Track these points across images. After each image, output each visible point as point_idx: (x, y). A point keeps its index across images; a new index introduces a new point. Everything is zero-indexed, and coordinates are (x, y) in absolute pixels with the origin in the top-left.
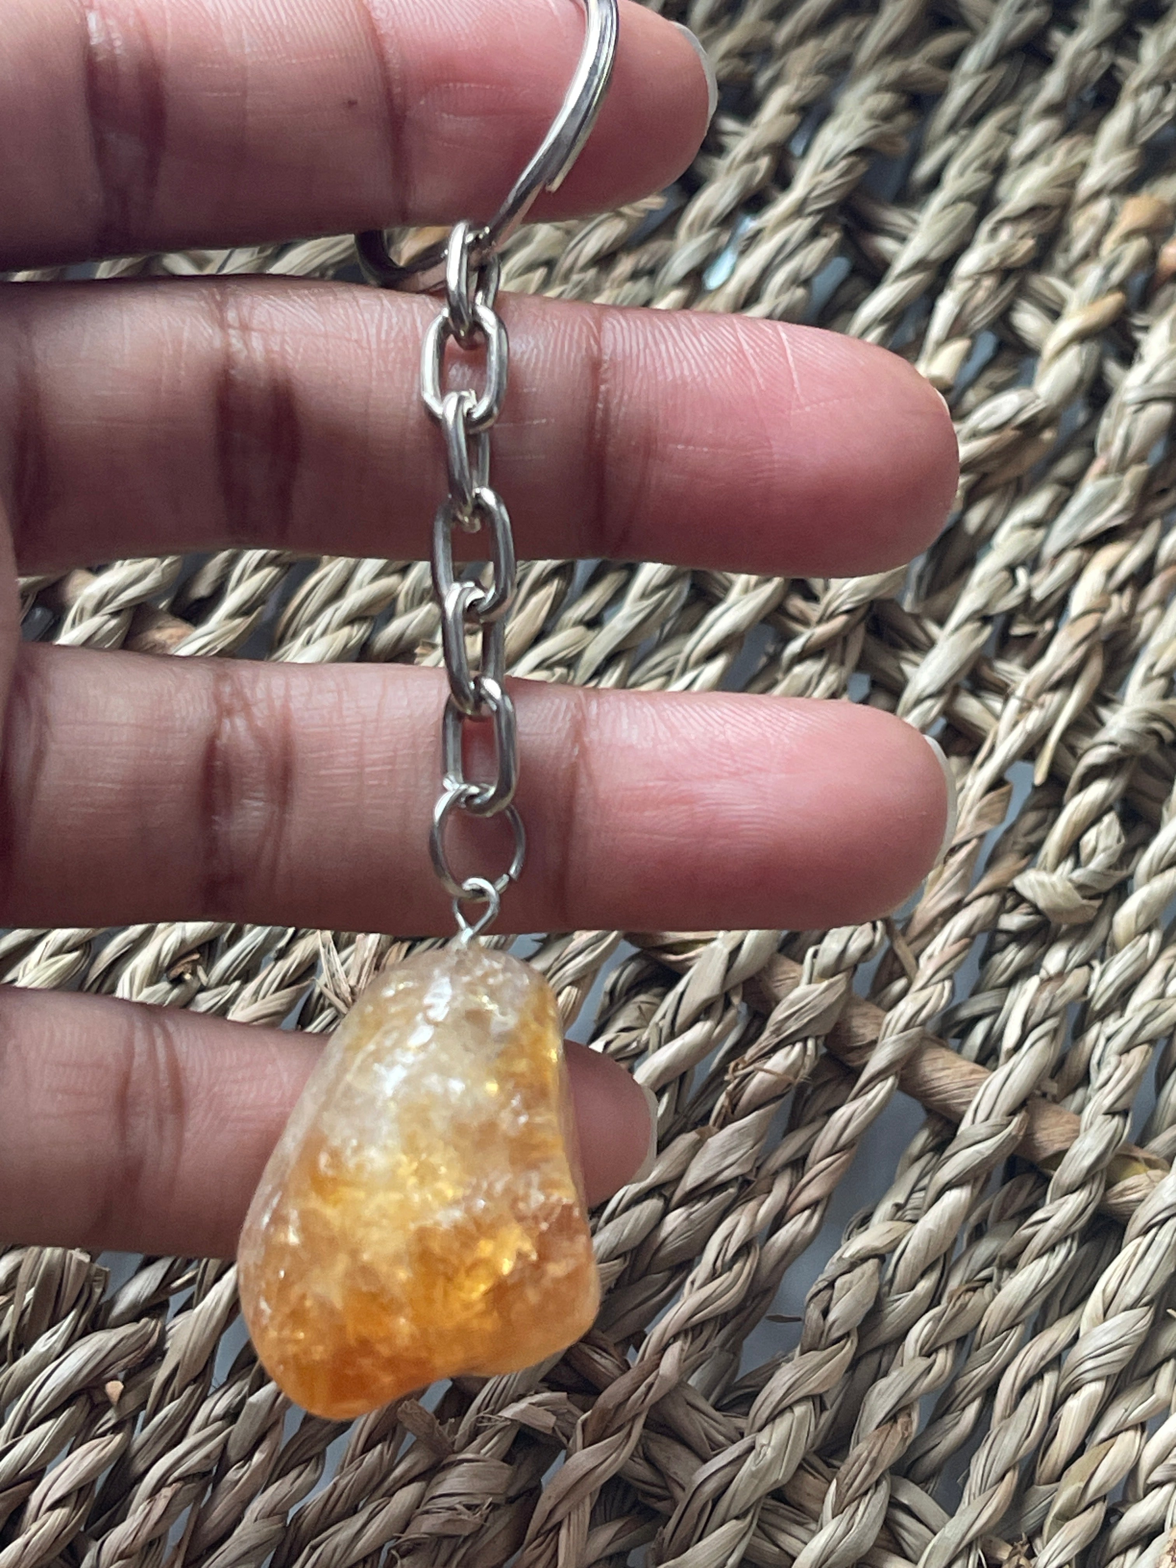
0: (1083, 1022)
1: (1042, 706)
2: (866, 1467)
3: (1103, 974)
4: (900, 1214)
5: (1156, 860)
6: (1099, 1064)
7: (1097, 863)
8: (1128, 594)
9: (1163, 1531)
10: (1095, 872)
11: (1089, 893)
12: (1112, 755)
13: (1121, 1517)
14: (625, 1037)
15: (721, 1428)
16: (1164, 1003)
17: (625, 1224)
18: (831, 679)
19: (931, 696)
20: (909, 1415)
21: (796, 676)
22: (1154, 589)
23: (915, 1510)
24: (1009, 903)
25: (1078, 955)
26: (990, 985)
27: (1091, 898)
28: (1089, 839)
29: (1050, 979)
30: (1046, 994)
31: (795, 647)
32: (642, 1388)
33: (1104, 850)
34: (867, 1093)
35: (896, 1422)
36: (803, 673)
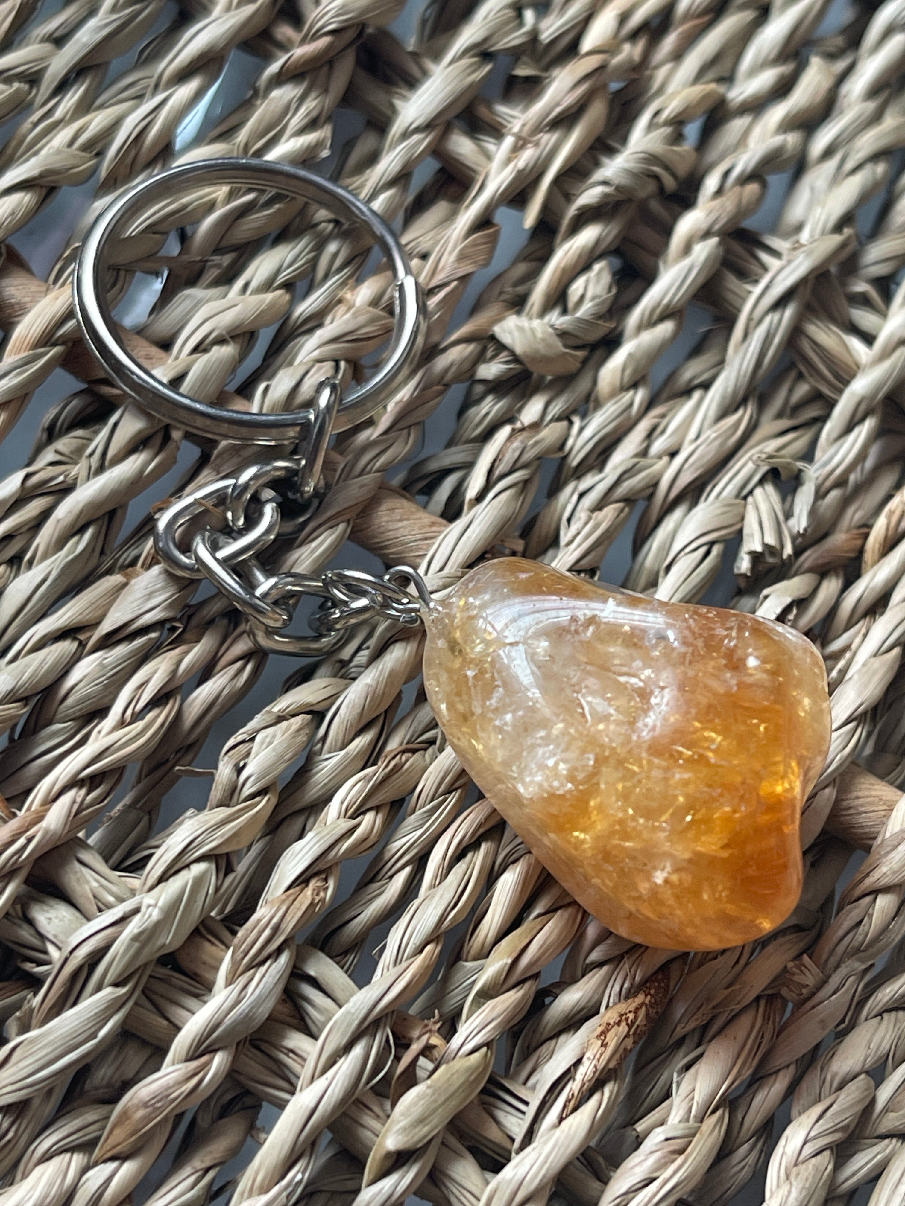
0: (559, 480)
1: (537, 144)
2: (267, 933)
3: (582, 429)
4: (343, 671)
5: (647, 313)
6: (569, 520)
7: (585, 310)
8: (641, 44)
9: (597, 1012)
10: (580, 320)
11: (572, 342)
12: (606, 195)
13: (556, 998)
14: (52, 471)
15: (114, 888)
16: (643, 462)
17: (28, 666)
18: (311, 105)
19: (418, 130)
20: (326, 880)
21: (273, 99)
22: (669, 42)
23: (321, 980)
24: (489, 353)
25: (556, 408)
26: (464, 439)
27: (576, 348)
28: (577, 288)
29: (523, 429)
30: (516, 444)
31: (274, 68)
32: (22, 841)
33: (593, 299)
34: (314, 540)
35: (307, 886)
36: (281, 97)
